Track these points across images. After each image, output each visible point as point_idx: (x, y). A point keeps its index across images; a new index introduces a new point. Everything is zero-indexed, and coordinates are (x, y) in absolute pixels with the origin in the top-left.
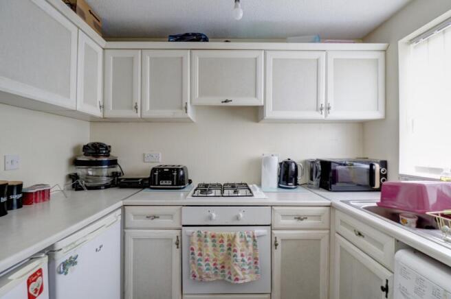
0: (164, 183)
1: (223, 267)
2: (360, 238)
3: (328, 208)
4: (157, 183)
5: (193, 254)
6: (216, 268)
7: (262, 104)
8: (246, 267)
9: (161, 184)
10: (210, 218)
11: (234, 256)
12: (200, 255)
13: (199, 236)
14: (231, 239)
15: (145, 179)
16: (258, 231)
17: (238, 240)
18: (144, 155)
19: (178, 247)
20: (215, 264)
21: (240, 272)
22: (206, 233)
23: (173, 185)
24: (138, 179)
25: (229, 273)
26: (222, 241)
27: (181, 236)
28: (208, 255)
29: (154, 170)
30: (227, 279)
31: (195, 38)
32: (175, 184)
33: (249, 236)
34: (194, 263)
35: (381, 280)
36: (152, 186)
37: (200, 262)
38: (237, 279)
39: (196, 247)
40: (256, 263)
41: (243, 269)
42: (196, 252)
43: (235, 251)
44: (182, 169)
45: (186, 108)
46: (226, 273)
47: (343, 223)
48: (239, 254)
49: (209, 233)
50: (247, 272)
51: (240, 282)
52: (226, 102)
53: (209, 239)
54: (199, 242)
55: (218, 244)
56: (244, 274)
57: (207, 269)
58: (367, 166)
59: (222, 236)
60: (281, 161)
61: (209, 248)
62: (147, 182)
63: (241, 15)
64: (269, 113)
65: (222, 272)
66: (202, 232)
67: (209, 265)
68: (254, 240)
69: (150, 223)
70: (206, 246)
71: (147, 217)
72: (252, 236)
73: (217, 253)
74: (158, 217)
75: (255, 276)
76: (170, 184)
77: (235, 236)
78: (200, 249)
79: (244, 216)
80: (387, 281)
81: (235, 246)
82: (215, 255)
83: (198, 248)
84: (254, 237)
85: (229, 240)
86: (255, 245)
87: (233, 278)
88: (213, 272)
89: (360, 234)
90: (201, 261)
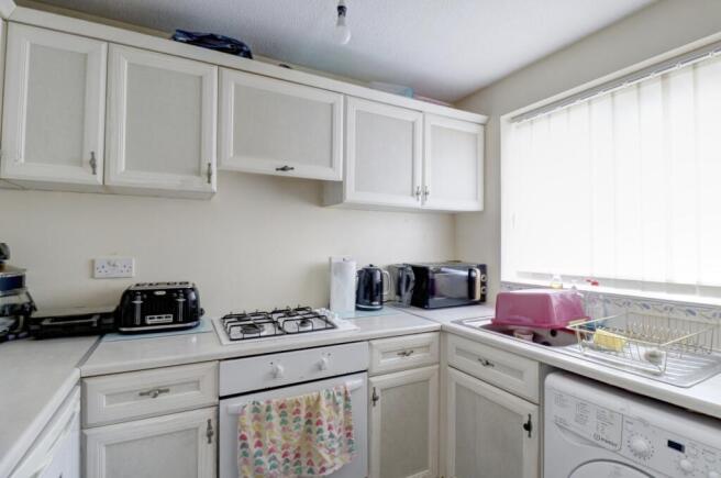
0: (156, 320)
1: (297, 456)
2: (489, 369)
3: (437, 334)
4: (138, 323)
5: (244, 446)
6: (288, 461)
7: (341, 179)
8: (336, 446)
9: (149, 322)
10: (275, 375)
11: (318, 432)
12: (259, 444)
13: (256, 410)
14: (312, 403)
15: (104, 315)
16: (351, 382)
17: (323, 403)
18: (93, 262)
19: (210, 442)
20: (285, 455)
21: (327, 457)
22: (268, 402)
23: (175, 321)
24: (90, 316)
25: (310, 463)
26: (298, 411)
27: (218, 417)
28: (273, 441)
29: (129, 295)
30: (305, 474)
31: (229, 46)
32: (180, 319)
33: (339, 394)
34: (246, 462)
35: (521, 417)
36: (124, 329)
37: (258, 458)
38: (323, 470)
39: (250, 433)
40: (349, 435)
41: (331, 451)
42: (251, 442)
43: (319, 423)
44: (193, 289)
45: (209, 175)
46: (304, 464)
47: (459, 351)
48: (325, 426)
49: (274, 401)
50: (336, 453)
51: (329, 472)
52: (283, 169)
53: (274, 413)
54: (256, 422)
55: (290, 418)
56: (333, 457)
57: (273, 467)
58: (466, 273)
59: (298, 403)
60: (360, 269)
61: (275, 430)
62: (111, 321)
63: (348, 39)
64: (351, 194)
65: (296, 464)
66: (262, 403)
67: (274, 458)
68: (347, 399)
69: (149, 404)
70: (270, 426)
71: (142, 394)
72: (343, 392)
73: (288, 434)
74: (167, 391)
75: (348, 456)
76: (171, 320)
77: (319, 399)
78: (258, 435)
79: (331, 362)
80: (530, 416)
81: (319, 414)
82: (285, 438)
83: (253, 433)
84: (346, 392)
85: (308, 407)
86: (347, 406)
87: (317, 468)
88: (282, 469)
89: (488, 364)
90: (261, 455)
